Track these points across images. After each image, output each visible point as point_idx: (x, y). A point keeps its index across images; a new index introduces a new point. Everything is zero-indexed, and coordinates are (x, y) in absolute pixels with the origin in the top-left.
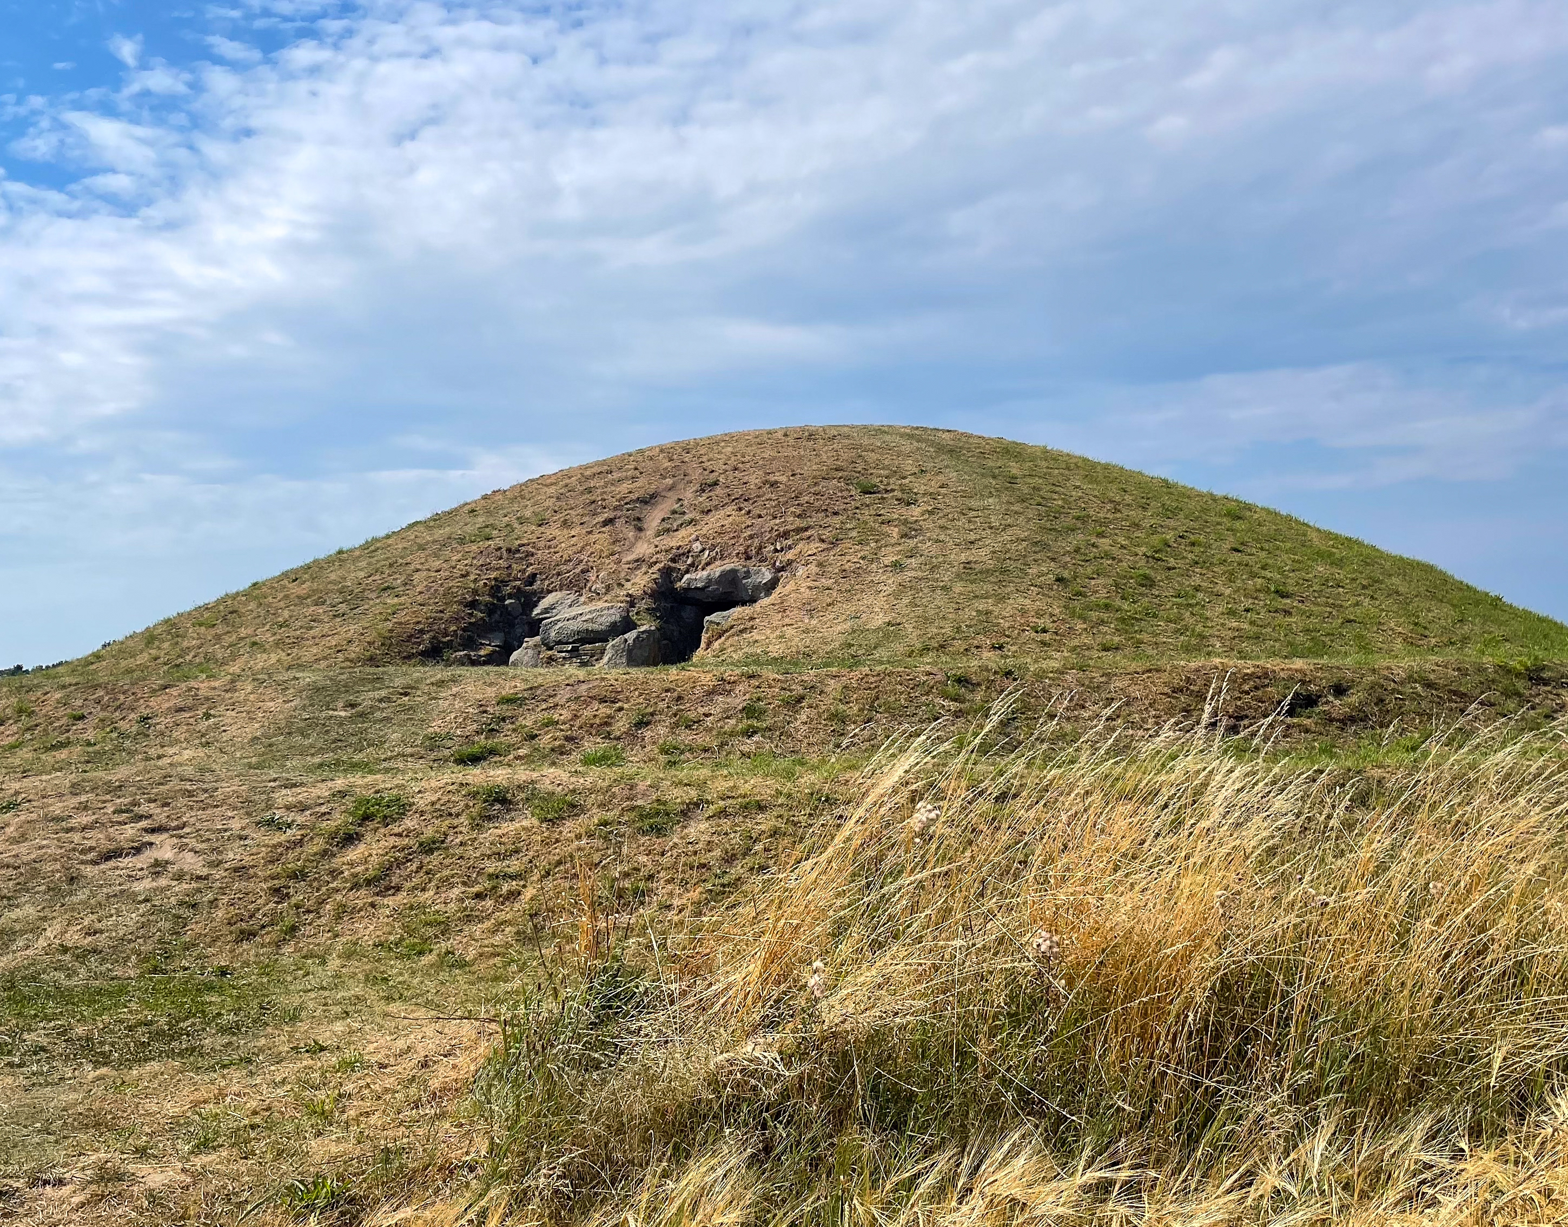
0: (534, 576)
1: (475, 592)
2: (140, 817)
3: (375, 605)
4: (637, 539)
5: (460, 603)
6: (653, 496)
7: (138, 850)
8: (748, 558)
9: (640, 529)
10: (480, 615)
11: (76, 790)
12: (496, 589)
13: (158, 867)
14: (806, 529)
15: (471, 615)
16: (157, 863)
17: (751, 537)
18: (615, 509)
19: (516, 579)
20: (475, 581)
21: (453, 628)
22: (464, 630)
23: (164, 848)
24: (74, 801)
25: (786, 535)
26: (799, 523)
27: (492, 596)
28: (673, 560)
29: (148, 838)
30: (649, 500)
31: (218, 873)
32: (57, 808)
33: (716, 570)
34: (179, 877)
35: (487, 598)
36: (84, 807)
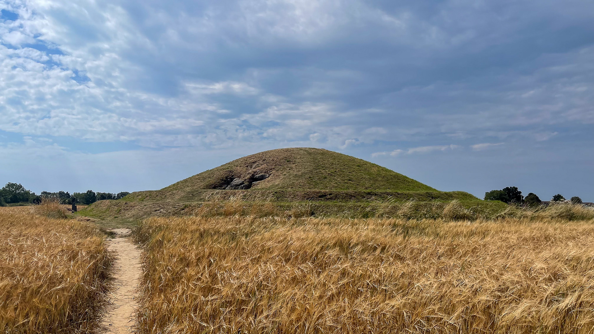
0: (233, 175)
1: (223, 178)
2: (160, 207)
3: (207, 180)
4: (250, 169)
5: (220, 180)
6: (255, 162)
7: (159, 210)
8: (265, 173)
9: (251, 168)
10: (223, 182)
11: (153, 204)
12: (226, 178)
13: (161, 212)
14: (275, 168)
15: (221, 182)
16: (160, 212)
17: (266, 169)
18: (249, 164)
19: (230, 176)
20: (223, 176)
21: (218, 184)
22: (220, 184)
23: (162, 210)
24: (153, 205)
25: (271, 169)
26: (274, 167)
27: (226, 179)
28: (254, 173)
29: (160, 209)
30: (254, 163)
31: (167, 213)
32: (150, 206)
33: (260, 175)
34: (163, 213)
35: (225, 179)
36: (154, 206)
